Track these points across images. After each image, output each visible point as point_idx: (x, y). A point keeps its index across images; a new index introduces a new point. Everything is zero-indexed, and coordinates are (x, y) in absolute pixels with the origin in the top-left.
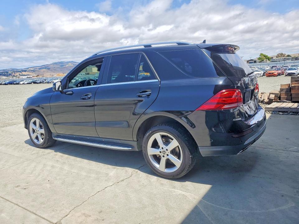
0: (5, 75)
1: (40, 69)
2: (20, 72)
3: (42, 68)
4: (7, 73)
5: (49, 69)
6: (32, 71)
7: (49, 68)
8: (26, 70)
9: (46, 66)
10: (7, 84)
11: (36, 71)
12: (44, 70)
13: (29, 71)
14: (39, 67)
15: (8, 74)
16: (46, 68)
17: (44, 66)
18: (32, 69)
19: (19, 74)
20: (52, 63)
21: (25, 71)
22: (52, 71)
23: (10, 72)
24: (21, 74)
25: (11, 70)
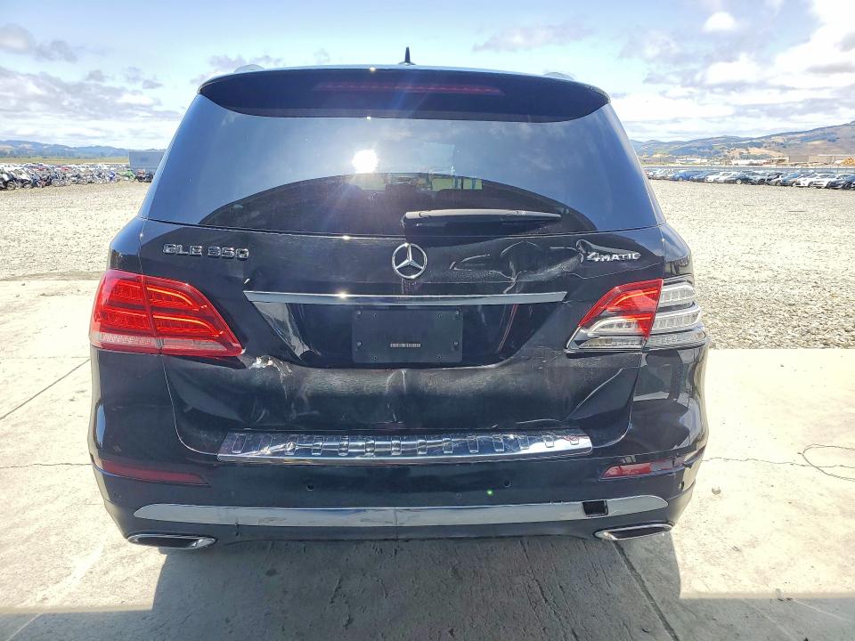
0: (702, 155)
1: (804, 140)
2: (745, 147)
3: (811, 138)
4: (711, 148)
5: (834, 141)
6: (778, 144)
7: (837, 136)
8: (764, 142)
9: (827, 131)
10: (678, 180)
11: (790, 145)
12: (817, 143)
13: (769, 147)
14: (803, 135)
15: (712, 151)
16: (823, 139)
17: (819, 132)
18: (780, 140)
19: (741, 153)
20: (849, 122)
21: (759, 145)
22: (842, 147)
23: (717, 147)
24: (745, 152)
25: (723, 141)
